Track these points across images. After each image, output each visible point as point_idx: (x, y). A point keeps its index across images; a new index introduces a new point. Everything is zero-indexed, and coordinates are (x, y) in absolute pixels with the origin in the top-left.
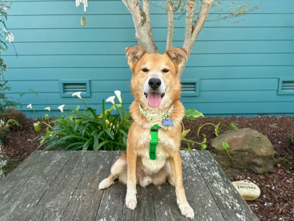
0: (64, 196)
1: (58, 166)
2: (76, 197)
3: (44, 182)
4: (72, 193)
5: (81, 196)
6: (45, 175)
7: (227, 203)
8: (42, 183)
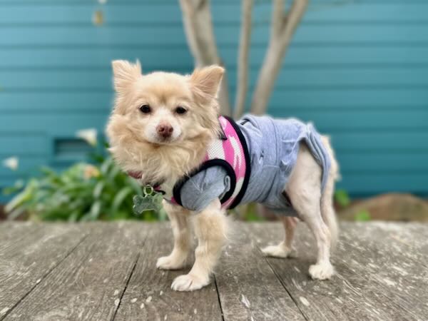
0: (92, 299)
1: (62, 243)
2: (135, 300)
4: (117, 292)
5: (150, 298)
8: (19, 273)
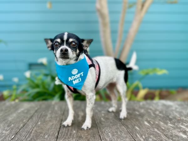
3: (7, 130)
6: (9, 122)
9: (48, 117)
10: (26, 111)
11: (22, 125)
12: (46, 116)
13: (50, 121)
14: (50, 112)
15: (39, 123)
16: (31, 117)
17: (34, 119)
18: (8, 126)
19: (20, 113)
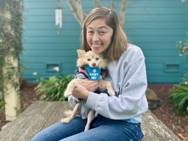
3: (43, 118)
6: (43, 114)
7: (161, 133)
9: (60, 112)
10: (50, 108)
11: (49, 116)
12: (60, 111)
13: (61, 114)
14: (62, 109)
15: (57, 115)
16: (53, 112)
17: (54, 113)
18: (44, 116)
19: (47, 109)
